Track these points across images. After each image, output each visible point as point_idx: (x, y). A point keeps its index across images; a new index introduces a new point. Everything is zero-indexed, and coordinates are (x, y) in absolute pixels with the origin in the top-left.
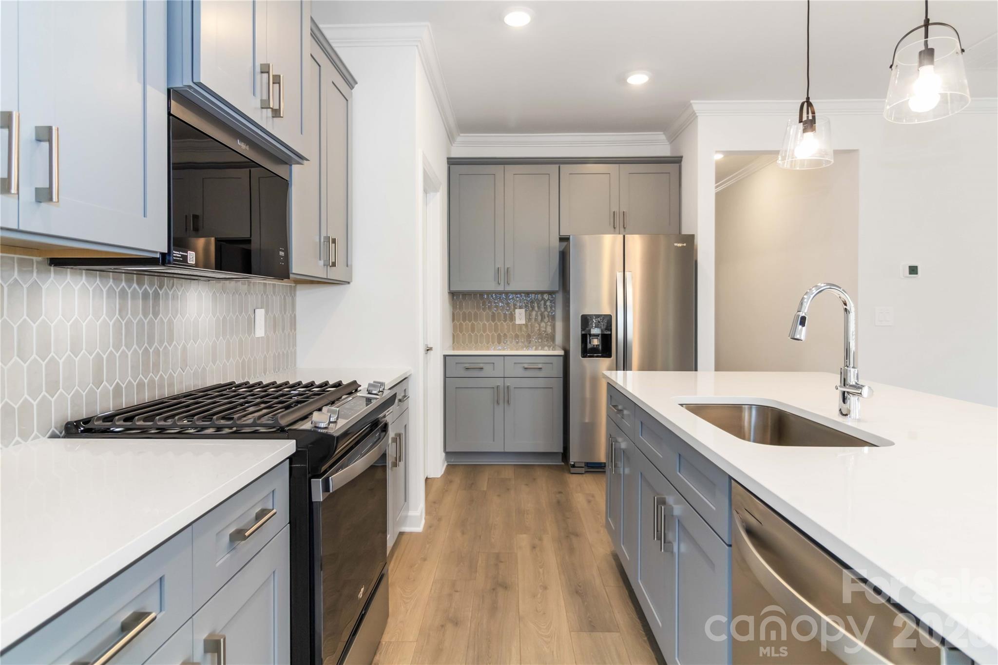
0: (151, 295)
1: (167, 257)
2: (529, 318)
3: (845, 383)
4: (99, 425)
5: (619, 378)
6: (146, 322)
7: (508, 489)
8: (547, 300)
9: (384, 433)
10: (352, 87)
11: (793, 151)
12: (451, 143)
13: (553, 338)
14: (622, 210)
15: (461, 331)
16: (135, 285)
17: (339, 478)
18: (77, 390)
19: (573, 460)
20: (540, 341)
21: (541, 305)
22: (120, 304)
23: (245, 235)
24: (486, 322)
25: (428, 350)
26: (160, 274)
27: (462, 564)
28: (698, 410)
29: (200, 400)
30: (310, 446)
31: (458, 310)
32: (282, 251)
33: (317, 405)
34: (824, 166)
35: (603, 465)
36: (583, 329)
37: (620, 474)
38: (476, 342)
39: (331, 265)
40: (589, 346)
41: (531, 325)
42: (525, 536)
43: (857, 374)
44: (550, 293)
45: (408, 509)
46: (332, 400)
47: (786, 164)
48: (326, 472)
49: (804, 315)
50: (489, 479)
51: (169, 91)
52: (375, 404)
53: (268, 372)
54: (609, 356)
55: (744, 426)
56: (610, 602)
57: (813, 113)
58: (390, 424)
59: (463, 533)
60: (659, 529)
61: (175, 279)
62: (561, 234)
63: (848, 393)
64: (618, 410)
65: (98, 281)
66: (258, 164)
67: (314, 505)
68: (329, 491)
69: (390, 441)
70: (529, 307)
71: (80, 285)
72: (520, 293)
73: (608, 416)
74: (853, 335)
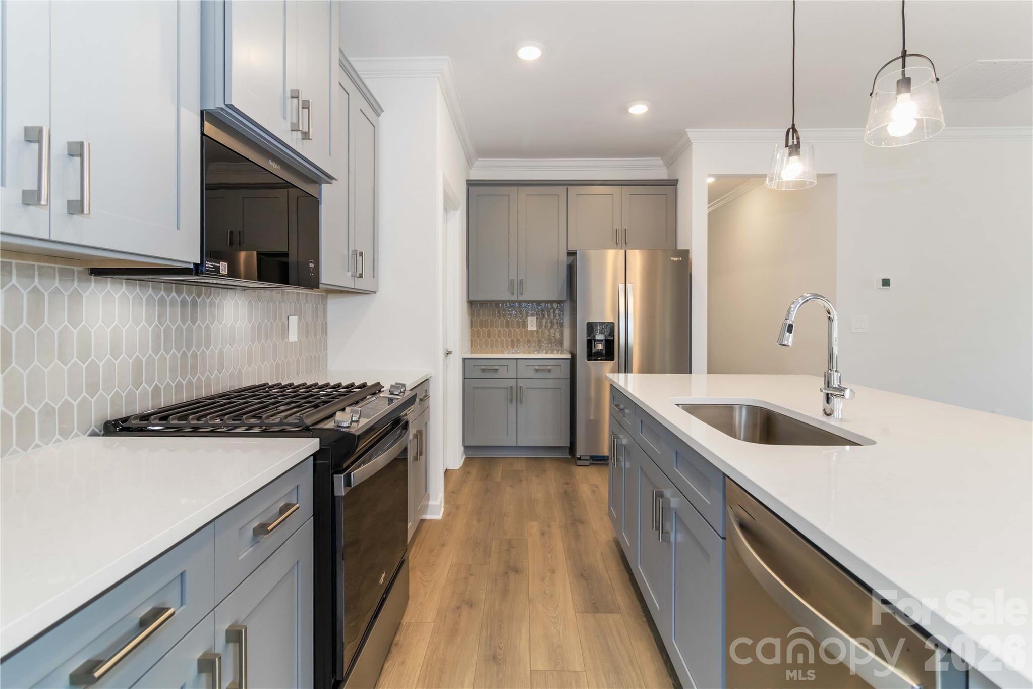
0: (189, 303)
1: (200, 267)
2: (539, 325)
3: (828, 384)
4: (136, 424)
5: (621, 380)
6: (184, 328)
7: (520, 480)
8: (556, 309)
9: (405, 430)
10: (378, 115)
11: (780, 174)
12: (469, 166)
13: (561, 343)
14: (624, 227)
15: (478, 337)
16: (174, 294)
17: (360, 473)
18: (117, 391)
19: (579, 453)
20: (550, 345)
21: (550, 313)
22: (158, 311)
23: (282, 248)
24: (500, 329)
25: (448, 354)
26: (198, 284)
27: (477, 549)
28: (693, 409)
29: (233, 400)
30: (333, 443)
31: (476, 317)
32: (312, 262)
33: (341, 406)
34: (808, 187)
35: (606, 458)
36: (588, 335)
37: (622, 468)
38: (492, 347)
39: (358, 276)
40: (594, 350)
41: (541, 331)
42: (534, 523)
43: (840, 377)
44: (559, 302)
45: (428, 499)
46: (356, 400)
47: (773, 184)
48: (348, 467)
49: (791, 322)
50: (502, 471)
51: (202, 112)
52: (396, 404)
53: (300, 374)
54: (612, 359)
55: (735, 425)
56: (611, 584)
57: (798, 138)
58: (410, 423)
59: (479, 521)
60: (657, 520)
61: (212, 288)
62: (568, 249)
63: (831, 394)
64: (620, 409)
65: (138, 290)
66: (292, 184)
67: (337, 499)
68: (351, 486)
69: (411, 437)
70: (540, 315)
71: (120, 293)
72: (532, 302)
73: (611, 414)
74: (836, 341)
